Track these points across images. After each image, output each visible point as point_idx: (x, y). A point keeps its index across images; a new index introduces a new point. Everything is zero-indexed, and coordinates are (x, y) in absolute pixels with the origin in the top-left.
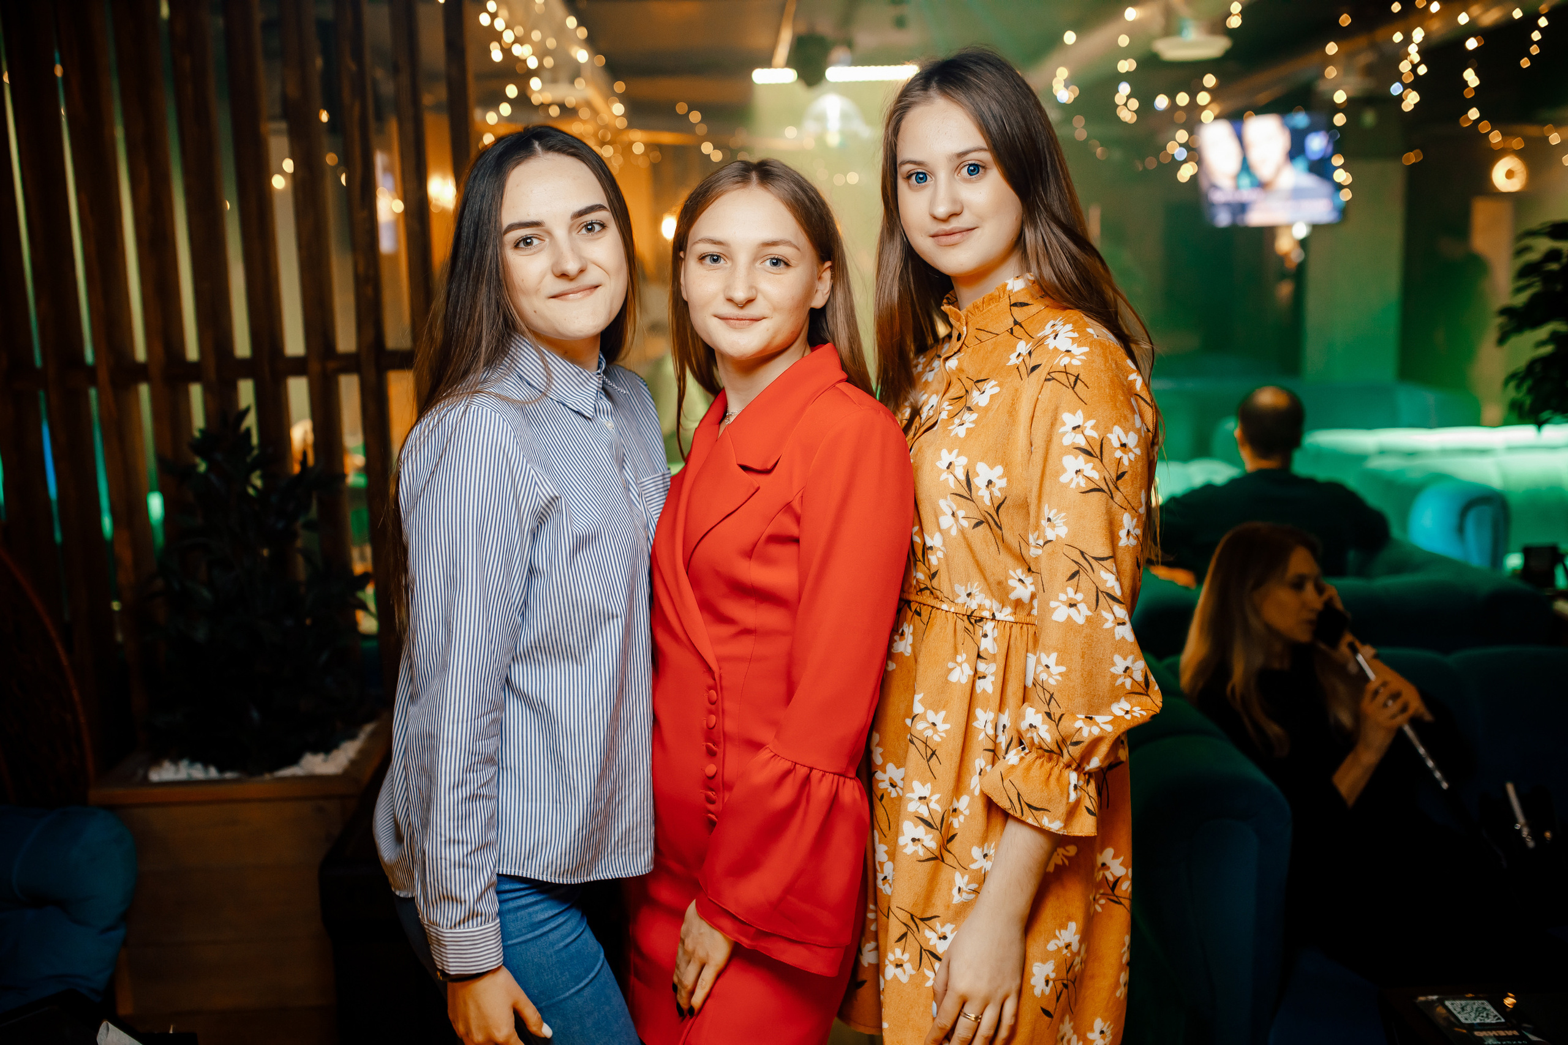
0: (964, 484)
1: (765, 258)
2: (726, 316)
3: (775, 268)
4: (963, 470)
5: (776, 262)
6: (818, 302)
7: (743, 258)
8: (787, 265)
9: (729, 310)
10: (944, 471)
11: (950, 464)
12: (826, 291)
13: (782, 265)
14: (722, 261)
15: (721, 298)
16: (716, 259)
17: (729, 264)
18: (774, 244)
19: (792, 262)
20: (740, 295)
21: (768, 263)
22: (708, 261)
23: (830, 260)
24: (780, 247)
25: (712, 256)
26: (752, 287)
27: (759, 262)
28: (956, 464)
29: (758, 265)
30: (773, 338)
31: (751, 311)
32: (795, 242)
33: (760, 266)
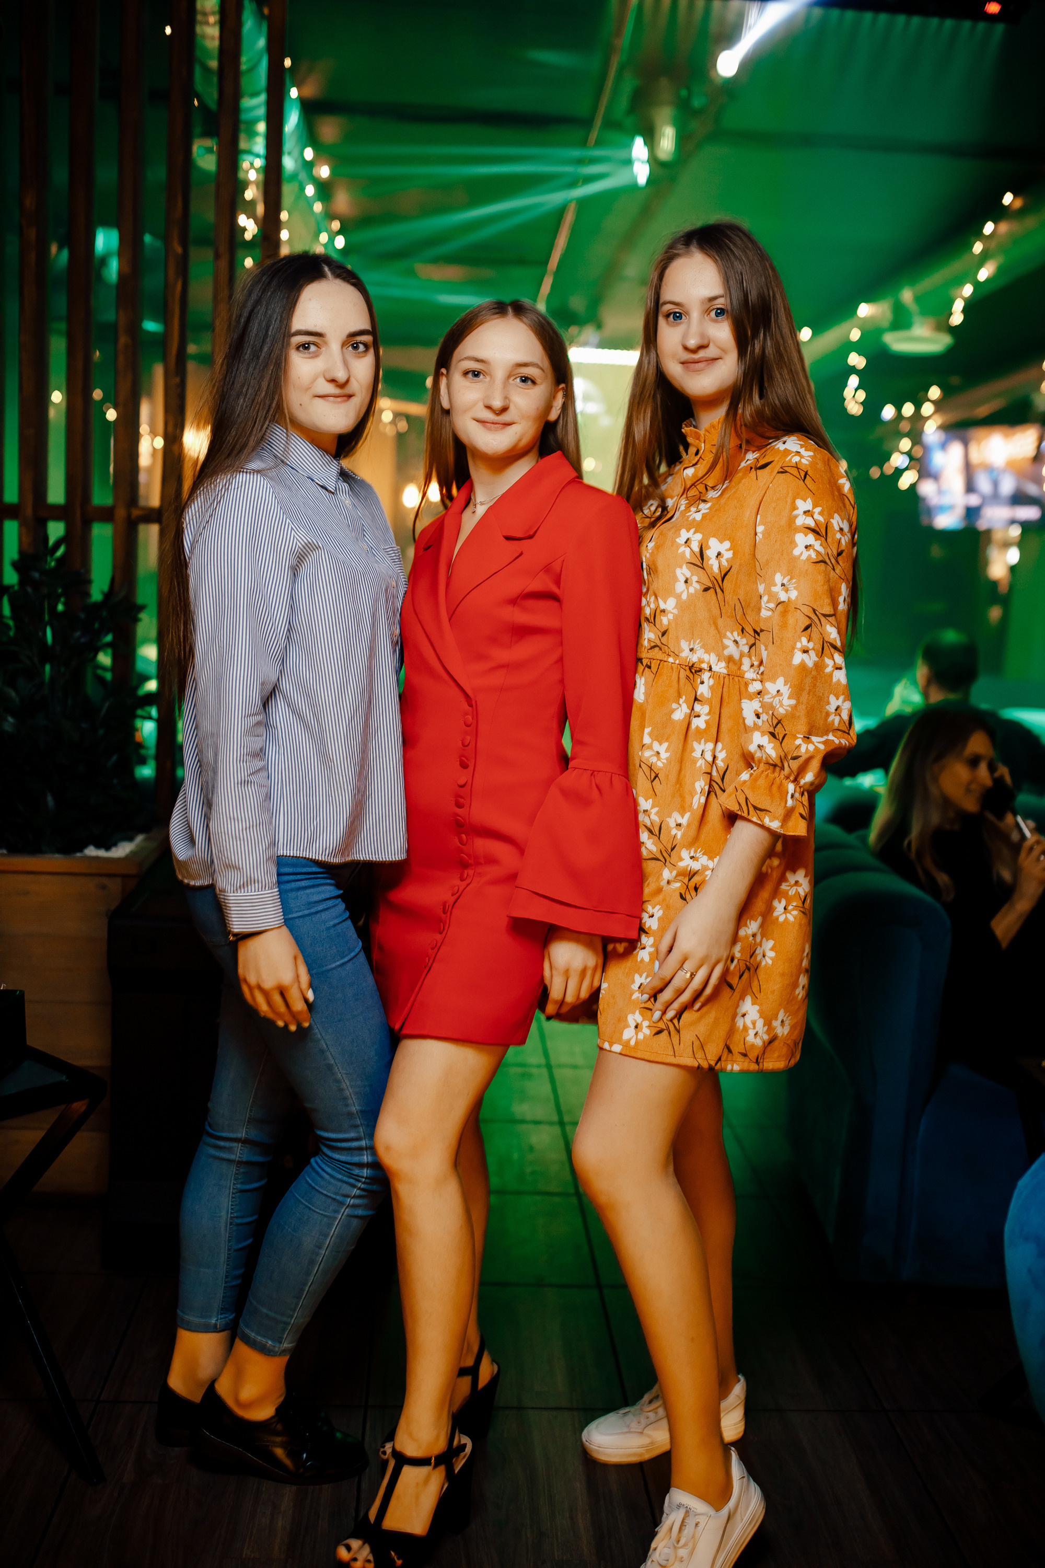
0: (698, 555)
1: (517, 376)
2: (483, 419)
3: (523, 384)
4: (698, 544)
5: (525, 380)
6: (553, 416)
7: (500, 374)
8: (534, 382)
9: (488, 415)
10: (682, 545)
11: (688, 539)
12: (558, 408)
13: (529, 382)
14: (481, 376)
15: (481, 405)
16: (476, 374)
17: (488, 379)
18: (525, 365)
19: (538, 381)
20: (497, 403)
21: (518, 380)
22: (470, 375)
23: (564, 383)
24: (530, 367)
25: (474, 371)
26: (506, 398)
27: (512, 378)
28: (693, 539)
29: (511, 381)
30: (520, 440)
31: (505, 418)
32: (541, 365)
33: (513, 382)
